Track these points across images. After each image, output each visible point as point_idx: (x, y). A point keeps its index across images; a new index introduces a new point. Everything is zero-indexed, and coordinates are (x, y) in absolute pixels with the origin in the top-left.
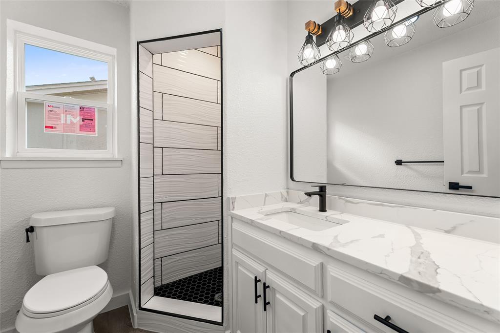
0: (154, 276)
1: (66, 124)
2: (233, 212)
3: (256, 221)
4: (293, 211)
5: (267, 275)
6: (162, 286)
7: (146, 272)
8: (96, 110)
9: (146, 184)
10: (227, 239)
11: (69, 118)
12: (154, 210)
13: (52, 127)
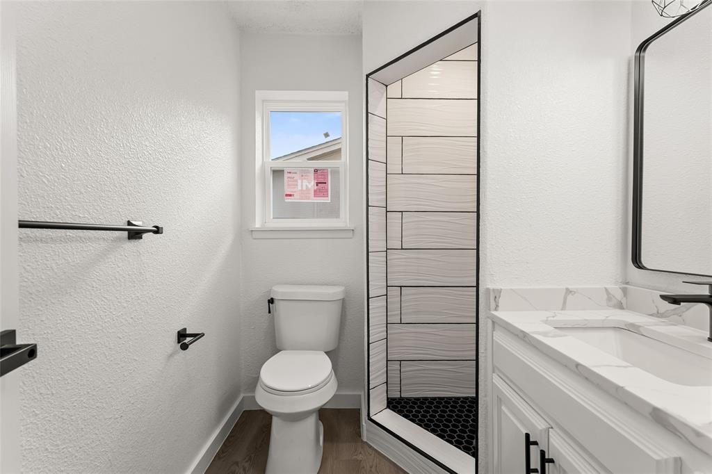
0: (387, 383)
1: (302, 190)
2: (493, 312)
3: (531, 334)
4: (632, 329)
5: (551, 439)
6: (401, 398)
7: (377, 374)
8: (329, 170)
9: (377, 261)
10: (486, 356)
11: (305, 183)
12: (387, 295)
13: (290, 195)
